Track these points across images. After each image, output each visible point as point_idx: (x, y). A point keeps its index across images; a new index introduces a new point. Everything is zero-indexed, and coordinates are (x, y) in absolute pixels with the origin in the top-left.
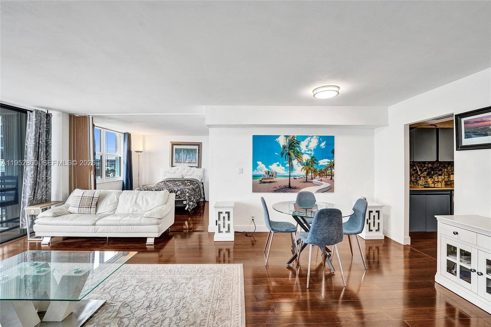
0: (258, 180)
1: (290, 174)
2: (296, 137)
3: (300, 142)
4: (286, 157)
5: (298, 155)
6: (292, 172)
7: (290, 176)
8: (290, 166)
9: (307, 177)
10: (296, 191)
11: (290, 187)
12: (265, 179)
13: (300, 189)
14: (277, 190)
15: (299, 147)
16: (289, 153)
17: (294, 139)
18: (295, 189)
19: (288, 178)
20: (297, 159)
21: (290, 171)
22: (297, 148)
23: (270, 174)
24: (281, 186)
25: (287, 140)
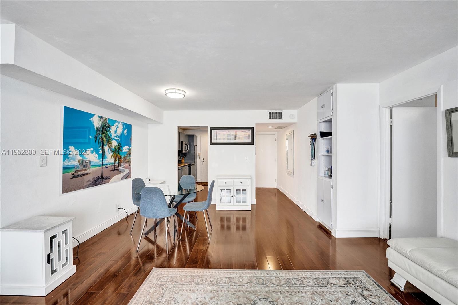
0: (70, 173)
1: (102, 162)
2: (108, 119)
3: (111, 126)
4: (99, 141)
5: (109, 140)
6: (104, 160)
7: (102, 165)
8: (102, 152)
9: (115, 165)
10: (106, 182)
11: (102, 178)
12: (79, 171)
13: (110, 179)
14: (90, 184)
15: (110, 131)
16: (101, 137)
17: (106, 122)
18: (107, 179)
19: (101, 167)
20: (108, 145)
21: (102, 158)
22: (108, 133)
23: (84, 164)
24: (94, 178)
25: (101, 122)
